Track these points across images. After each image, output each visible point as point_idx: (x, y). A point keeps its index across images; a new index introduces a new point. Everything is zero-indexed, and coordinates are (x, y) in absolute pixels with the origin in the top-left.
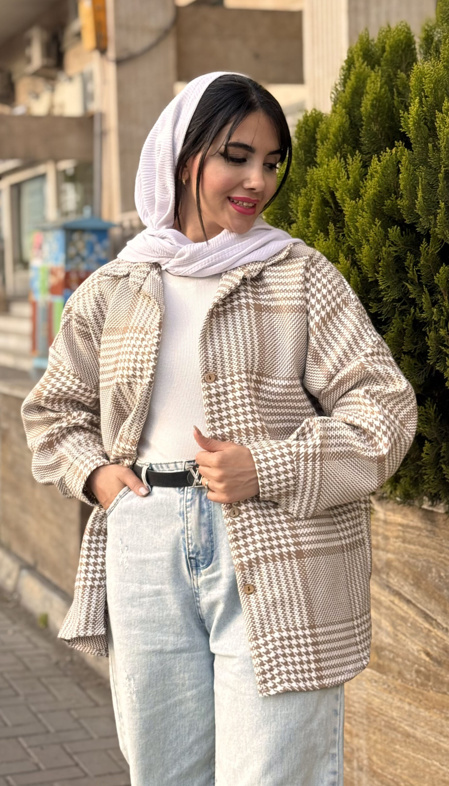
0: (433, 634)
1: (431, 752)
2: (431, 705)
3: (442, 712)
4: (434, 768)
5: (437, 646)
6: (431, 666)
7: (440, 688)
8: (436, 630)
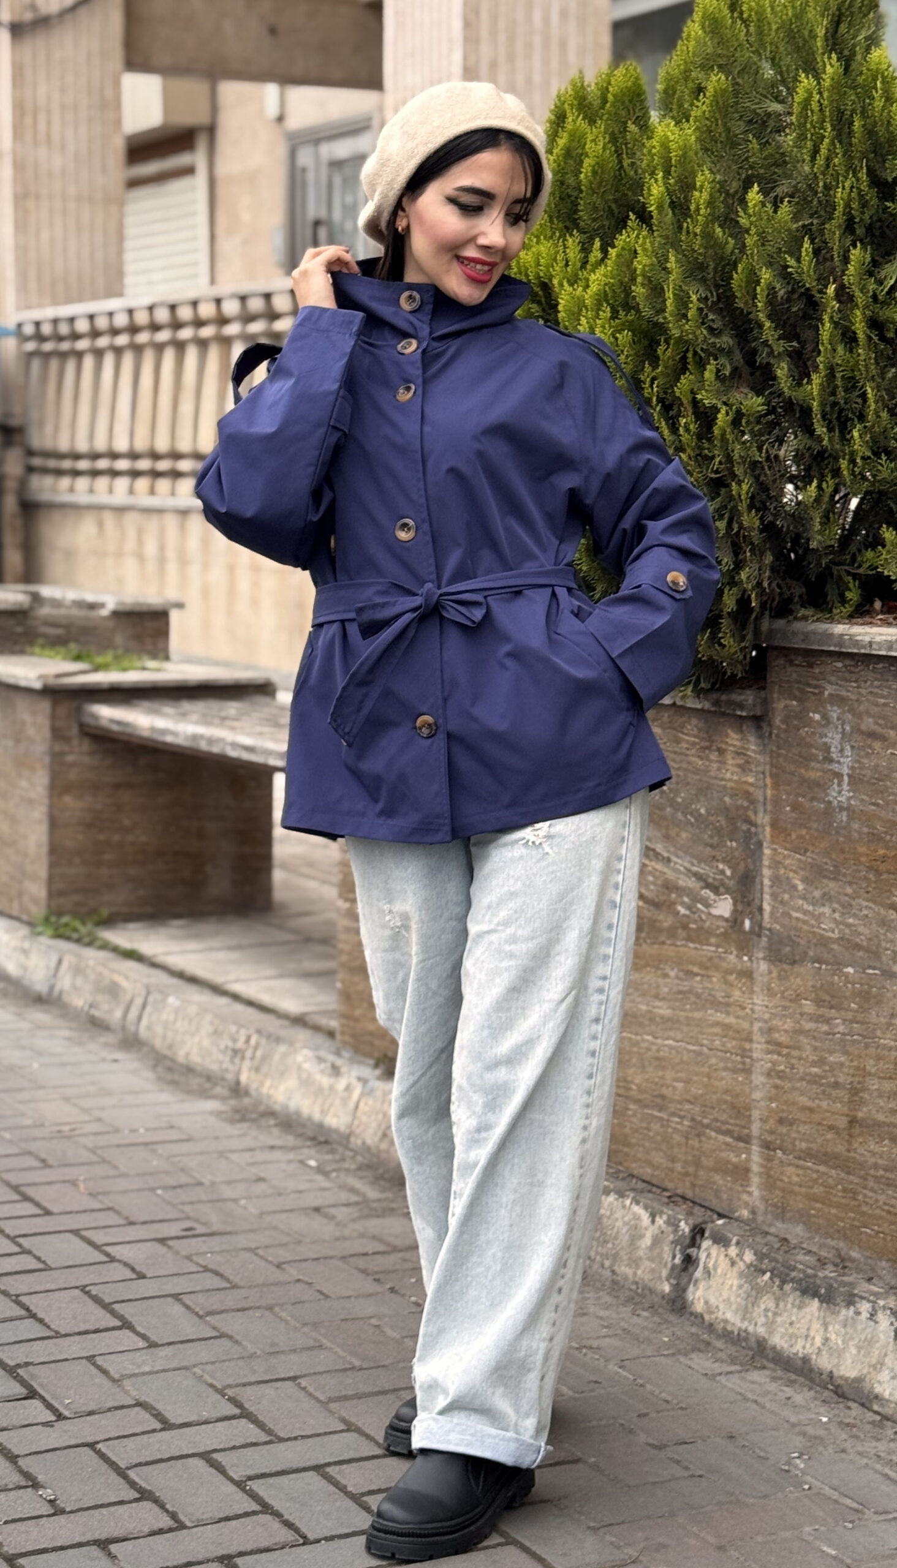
0: (650, 868)
1: (641, 1024)
2: (643, 962)
3: (657, 968)
4: (644, 1045)
5: (654, 883)
6: (645, 911)
7: (657, 938)
8: (653, 863)
